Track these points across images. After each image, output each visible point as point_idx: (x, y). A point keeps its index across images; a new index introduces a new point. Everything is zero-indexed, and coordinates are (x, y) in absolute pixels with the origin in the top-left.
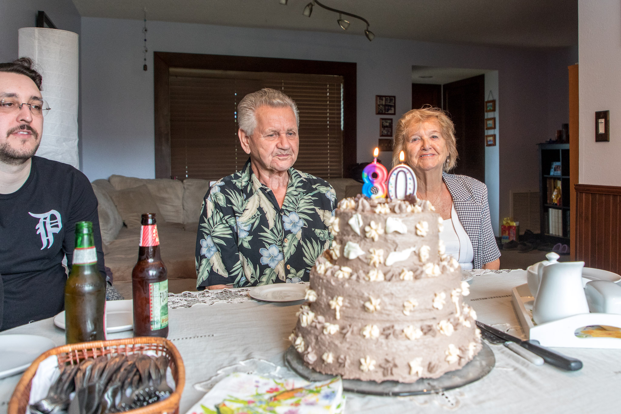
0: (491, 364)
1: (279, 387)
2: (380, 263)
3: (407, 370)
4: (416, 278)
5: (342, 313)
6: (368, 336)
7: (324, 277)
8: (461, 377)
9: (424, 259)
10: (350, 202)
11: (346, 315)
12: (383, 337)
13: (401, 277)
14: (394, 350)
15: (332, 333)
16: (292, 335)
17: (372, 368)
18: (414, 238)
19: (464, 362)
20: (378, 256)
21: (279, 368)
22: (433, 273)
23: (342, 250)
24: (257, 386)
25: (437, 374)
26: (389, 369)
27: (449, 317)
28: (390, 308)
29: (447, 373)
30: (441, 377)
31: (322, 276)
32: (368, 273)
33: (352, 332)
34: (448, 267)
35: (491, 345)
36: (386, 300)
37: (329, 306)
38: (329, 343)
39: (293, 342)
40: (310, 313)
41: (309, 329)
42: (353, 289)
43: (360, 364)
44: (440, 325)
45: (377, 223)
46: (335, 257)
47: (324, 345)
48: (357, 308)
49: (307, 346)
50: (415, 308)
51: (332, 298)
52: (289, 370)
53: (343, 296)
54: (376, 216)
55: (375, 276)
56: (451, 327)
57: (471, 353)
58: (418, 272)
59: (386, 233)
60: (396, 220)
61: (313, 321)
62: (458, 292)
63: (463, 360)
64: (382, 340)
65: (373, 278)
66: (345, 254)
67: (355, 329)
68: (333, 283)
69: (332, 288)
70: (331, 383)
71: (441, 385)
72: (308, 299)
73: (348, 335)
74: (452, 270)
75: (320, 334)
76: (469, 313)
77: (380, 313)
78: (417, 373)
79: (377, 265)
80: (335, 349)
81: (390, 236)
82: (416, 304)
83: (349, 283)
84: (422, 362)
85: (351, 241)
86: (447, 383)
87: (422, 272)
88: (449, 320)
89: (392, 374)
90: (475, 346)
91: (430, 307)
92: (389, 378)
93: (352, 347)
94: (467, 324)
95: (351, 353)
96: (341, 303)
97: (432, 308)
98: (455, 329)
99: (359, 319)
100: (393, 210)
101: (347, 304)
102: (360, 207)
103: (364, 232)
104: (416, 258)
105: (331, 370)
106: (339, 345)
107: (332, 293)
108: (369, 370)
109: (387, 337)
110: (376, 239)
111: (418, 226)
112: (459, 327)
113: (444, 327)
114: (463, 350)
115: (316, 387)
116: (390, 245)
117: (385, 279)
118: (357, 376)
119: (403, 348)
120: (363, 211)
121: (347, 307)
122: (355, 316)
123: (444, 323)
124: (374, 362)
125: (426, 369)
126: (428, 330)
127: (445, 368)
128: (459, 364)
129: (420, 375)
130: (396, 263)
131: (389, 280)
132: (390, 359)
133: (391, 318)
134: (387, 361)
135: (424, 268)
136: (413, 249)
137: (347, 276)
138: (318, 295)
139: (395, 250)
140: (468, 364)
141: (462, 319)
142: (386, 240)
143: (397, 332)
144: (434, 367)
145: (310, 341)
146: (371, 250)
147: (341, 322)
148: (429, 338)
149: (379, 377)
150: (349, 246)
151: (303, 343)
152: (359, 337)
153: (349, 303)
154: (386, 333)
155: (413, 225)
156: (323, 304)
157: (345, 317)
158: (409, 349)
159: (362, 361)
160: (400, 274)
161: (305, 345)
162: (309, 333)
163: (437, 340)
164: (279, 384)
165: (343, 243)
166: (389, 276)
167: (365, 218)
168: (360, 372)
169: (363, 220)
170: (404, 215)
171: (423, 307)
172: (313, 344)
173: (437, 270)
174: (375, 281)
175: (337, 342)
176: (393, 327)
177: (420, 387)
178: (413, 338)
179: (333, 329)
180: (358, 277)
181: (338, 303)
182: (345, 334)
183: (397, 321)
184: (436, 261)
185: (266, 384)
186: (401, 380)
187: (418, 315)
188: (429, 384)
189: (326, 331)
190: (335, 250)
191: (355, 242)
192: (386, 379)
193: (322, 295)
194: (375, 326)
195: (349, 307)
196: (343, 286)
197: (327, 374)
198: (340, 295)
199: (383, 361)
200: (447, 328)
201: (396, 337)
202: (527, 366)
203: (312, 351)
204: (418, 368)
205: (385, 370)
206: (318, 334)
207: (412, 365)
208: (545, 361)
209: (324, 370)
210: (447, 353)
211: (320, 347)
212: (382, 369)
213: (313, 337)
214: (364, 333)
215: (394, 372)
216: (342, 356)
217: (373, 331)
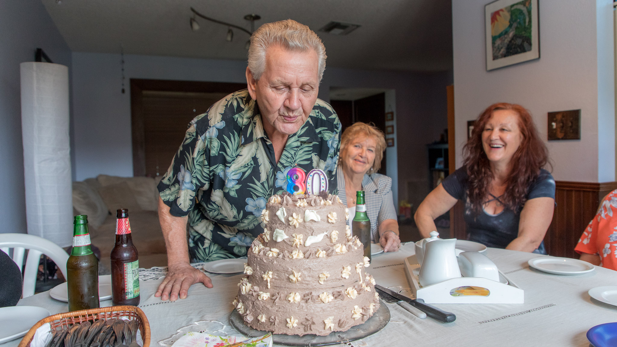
0: (387, 319)
1: (224, 342)
2: (301, 245)
3: (323, 326)
4: (328, 255)
5: (272, 283)
6: (292, 301)
7: (258, 256)
8: (364, 330)
9: (334, 241)
10: (277, 198)
11: (275, 285)
12: (303, 301)
13: (317, 255)
14: (312, 311)
15: (265, 299)
16: (235, 301)
17: (295, 325)
18: (326, 225)
19: (366, 318)
20: (299, 239)
21: (225, 327)
22: (342, 251)
23: (272, 235)
24: (207, 342)
25: (346, 328)
26: (309, 326)
27: (354, 284)
28: (308, 279)
29: (352, 327)
30: (348, 330)
31: (256, 256)
32: (292, 253)
33: (280, 297)
34: (353, 246)
35: (387, 304)
36: (306, 273)
37: (262, 278)
38: (263, 307)
39: (235, 306)
40: (248, 283)
41: (247, 296)
43: (287, 323)
44: (347, 291)
45: (297, 214)
46: (266, 241)
47: (259, 309)
48: (283, 280)
49: (246, 309)
50: (328, 278)
51: (265, 272)
52: (233, 328)
53: (272, 271)
54: (297, 208)
55: (296, 255)
56: (356, 292)
57: (371, 311)
58: (330, 251)
59: (304, 221)
60: (312, 211)
61: (250, 290)
62: (360, 265)
63: (365, 317)
64: (303, 304)
65: (295, 257)
66: (274, 238)
67: (282, 296)
68: (265, 261)
69: (264, 265)
70: (263, 338)
71: (349, 337)
72: (246, 273)
73: (277, 300)
74: (356, 248)
75: (256, 300)
76: (370, 280)
77: (301, 283)
78: (330, 327)
79: (298, 247)
80: (267, 311)
81: (307, 224)
82: (329, 276)
83: (277, 261)
84: (334, 319)
85: (278, 228)
86: (353, 335)
87: (333, 251)
88: (354, 287)
90: (374, 306)
91: (339, 277)
92: (309, 332)
93: (280, 310)
94: (368, 289)
95: (280, 314)
96: (271, 276)
97: (341, 278)
98: (359, 294)
99: (285, 288)
100: (309, 204)
101: (275, 277)
102: (285, 202)
103: (288, 221)
104: (328, 240)
105: (265, 328)
106: (270, 308)
107: (264, 269)
108: (293, 327)
109: (307, 301)
110: (297, 226)
111: (329, 216)
112: (362, 292)
113: (350, 292)
114: (365, 309)
115: (252, 342)
116: (308, 231)
117: (304, 257)
118: (285, 332)
119: (319, 310)
120: (287, 205)
121: (276, 279)
122: (282, 286)
123: (350, 290)
124: (297, 321)
125: (337, 325)
126: (338, 295)
127: (352, 323)
128: (362, 320)
129: (332, 330)
130: (313, 244)
131: (308, 258)
132: (309, 318)
133: (310, 286)
134: (307, 320)
135: (334, 248)
136: (326, 233)
137: (275, 255)
138: (254, 270)
139: (312, 235)
140: (369, 319)
141: (364, 285)
142: (305, 227)
143: (314, 297)
144: (343, 323)
145: (248, 306)
146: (294, 235)
147: (272, 290)
148: (339, 301)
149: (301, 332)
150: (277, 233)
151: (243, 307)
152: (285, 302)
153: (277, 276)
154: (306, 298)
155: (326, 215)
156: (257, 277)
157: (274, 287)
158: (324, 310)
159: (288, 320)
160: (316, 253)
161: (244, 309)
162: (248, 299)
163: (345, 301)
164: (224, 340)
165: (272, 230)
166: (307, 255)
167: (288, 210)
168: (287, 329)
169: (287, 212)
170: (318, 208)
171: (334, 278)
172: (250, 308)
173: (344, 249)
174: (296, 259)
175: (269, 306)
176: (311, 293)
177: (333, 339)
178: (326, 302)
179: (265, 296)
180: (284, 256)
181: (269, 276)
182: (275, 300)
183: (314, 289)
184: (344, 242)
185: (214, 340)
186: (318, 334)
187: (330, 284)
188: (339, 336)
189: (260, 298)
190: (266, 235)
191: (281, 229)
192: (306, 333)
193: (257, 270)
194: (297, 294)
195: (278, 280)
196: (272, 263)
197: (262, 331)
198: (270, 270)
199: (305, 320)
200: (353, 293)
201: (314, 301)
202: (414, 320)
203: (250, 313)
204: (331, 324)
205: (306, 327)
206: (254, 300)
207: (326, 323)
208: (428, 315)
209: (259, 328)
210: (353, 312)
211: (256, 310)
212: (304, 326)
213: (250, 303)
214: (289, 299)
215: (312, 328)
216: (273, 317)
217: (296, 297)
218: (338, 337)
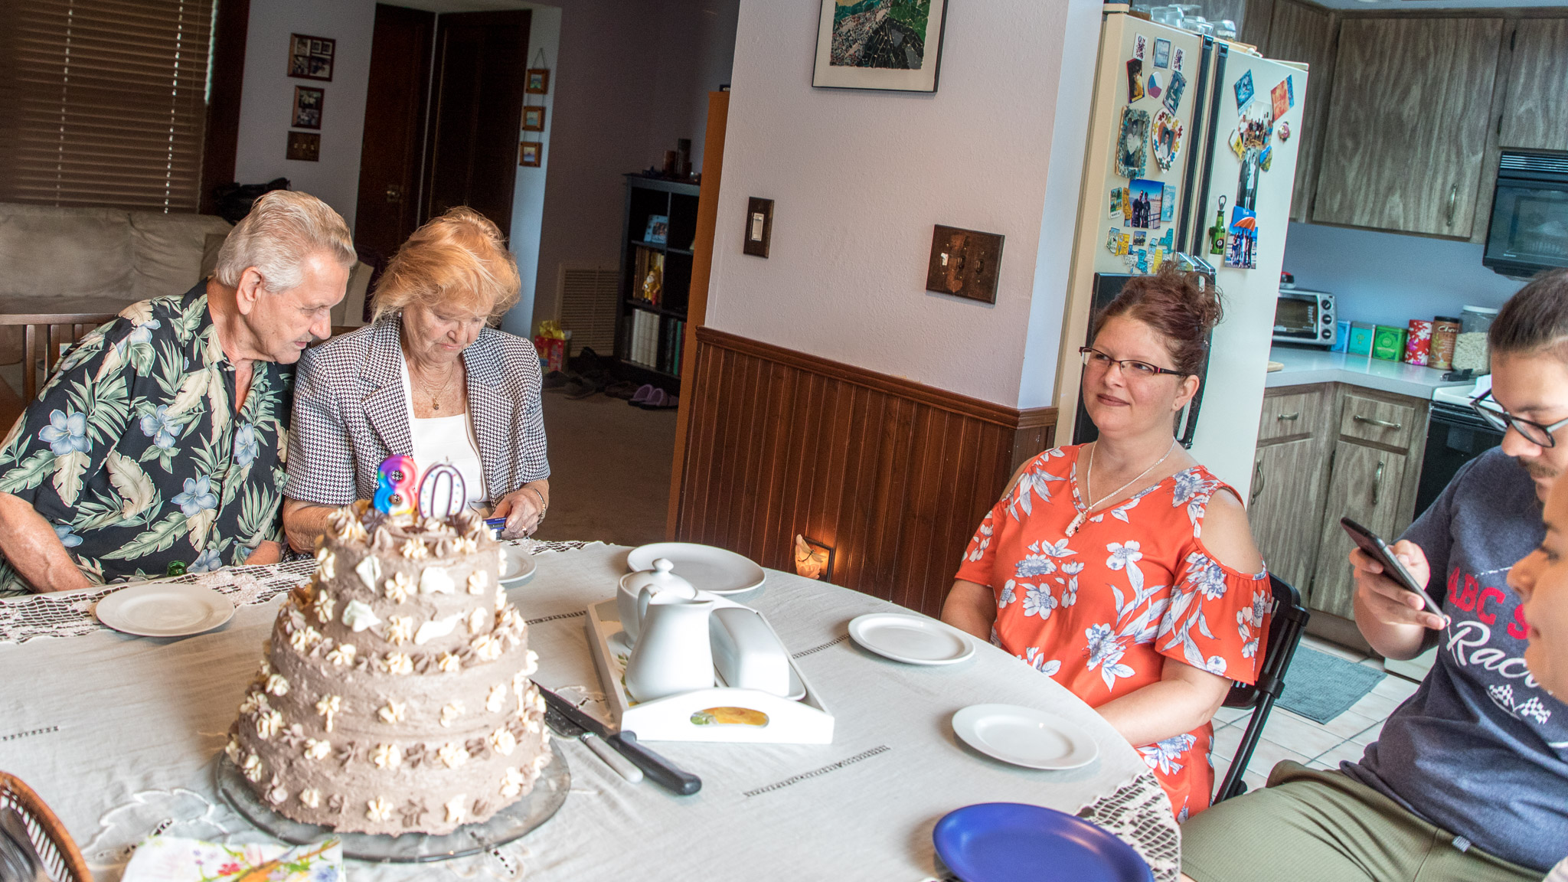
1: (237, 861)
2: (406, 639)
3: (441, 815)
4: (463, 665)
5: (336, 722)
6: (381, 764)
7: (307, 659)
9: (475, 629)
10: (357, 528)
11: (345, 726)
12: (407, 765)
13: (441, 666)
14: (423, 786)
15: (320, 757)
17: (386, 815)
18: (463, 598)
19: (526, 790)
20: (403, 628)
21: (212, 807)
22: (490, 655)
23: (339, 613)
24: (199, 863)
26: (415, 817)
28: (419, 716)
29: (500, 813)
31: (302, 656)
32: (386, 658)
33: (356, 755)
36: (416, 704)
37: (314, 709)
38: (314, 774)
40: (275, 713)
42: (361, 686)
43: (368, 809)
44: (495, 737)
45: (406, 576)
46: (323, 621)
47: (304, 776)
48: (364, 717)
49: (268, 774)
50: (460, 714)
51: (321, 698)
52: (231, 811)
53: (342, 695)
54: (405, 563)
55: (397, 664)
56: (511, 738)
58: (468, 656)
59: (419, 592)
60: (438, 570)
61: (282, 732)
62: (522, 675)
63: (525, 788)
64: (406, 770)
65: (394, 669)
66: (345, 620)
67: (361, 751)
68: (325, 673)
69: (322, 681)
70: (322, 849)
71: (494, 837)
72: (272, 691)
73: (349, 763)
75: (296, 757)
77: (403, 725)
78: (457, 816)
79: (401, 643)
80: (318, 779)
81: (426, 597)
82: (462, 709)
83: (353, 676)
84: (466, 801)
85: (356, 598)
86: (502, 833)
87: (473, 655)
88: (507, 725)
89: (418, 823)
91: (481, 709)
92: (415, 828)
93: (355, 782)
94: (535, 727)
95: (353, 791)
96: (336, 708)
97: (484, 711)
98: (518, 743)
99: (367, 733)
100: (432, 551)
101: (346, 708)
102: (377, 543)
103: (382, 586)
104: (463, 628)
105: (314, 817)
106: (332, 778)
107: (322, 689)
108: (382, 820)
109: (414, 765)
110: (403, 600)
111: (471, 580)
112: (523, 737)
113: (500, 741)
114: (526, 773)
115: (300, 859)
116: (423, 611)
117: (415, 671)
118: (360, 828)
119: (437, 783)
120: (381, 549)
121: (346, 713)
122: (361, 728)
123: (501, 734)
124: (390, 806)
125: (470, 810)
126: (477, 750)
127: (499, 804)
128: (521, 794)
129: (461, 820)
130: (432, 640)
131: (422, 673)
132: (416, 800)
133: (420, 732)
134: (412, 804)
136: (461, 615)
137: (349, 662)
138: (293, 688)
139: (432, 619)
141: (526, 719)
142: (418, 602)
143: (430, 756)
144: (484, 807)
145: (277, 766)
146: (393, 619)
147: (335, 736)
148: (478, 762)
149: (396, 829)
150: (353, 609)
151: (260, 768)
152: (368, 767)
153: (351, 708)
154: (414, 757)
155: (465, 578)
156: (301, 703)
157: (341, 729)
158: (447, 784)
159: (372, 805)
160: (438, 660)
161: (264, 773)
162: (273, 751)
163: (492, 761)
164: (236, 855)
165: (341, 604)
166: (420, 665)
167: (385, 565)
168: (365, 822)
169: (382, 569)
170: (450, 561)
171: (470, 712)
172: (282, 772)
174: (398, 674)
175: (328, 774)
176: (423, 747)
178: (454, 765)
179: (321, 749)
180: (369, 665)
181: (331, 707)
182: (343, 761)
183: (429, 736)
186: (430, 831)
187: (462, 724)
189: (311, 753)
190: (325, 607)
191: (364, 603)
192: (406, 830)
193: (300, 688)
194: (394, 748)
195: (350, 714)
196: (343, 680)
197: (307, 824)
198: (336, 694)
199: (406, 804)
200: (506, 742)
201: (429, 765)
202: (618, 786)
203: (280, 784)
204: (460, 813)
205: (406, 820)
206: (292, 756)
207: (450, 809)
208: (646, 774)
209: (301, 816)
210: (503, 782)
211: (295, 779)
212: (402, 817)
213: (281, 761)
214: (377, 760)
215: (421, 821)
216: (337, 797)
217: (391, 757)
218: (470, 837)
